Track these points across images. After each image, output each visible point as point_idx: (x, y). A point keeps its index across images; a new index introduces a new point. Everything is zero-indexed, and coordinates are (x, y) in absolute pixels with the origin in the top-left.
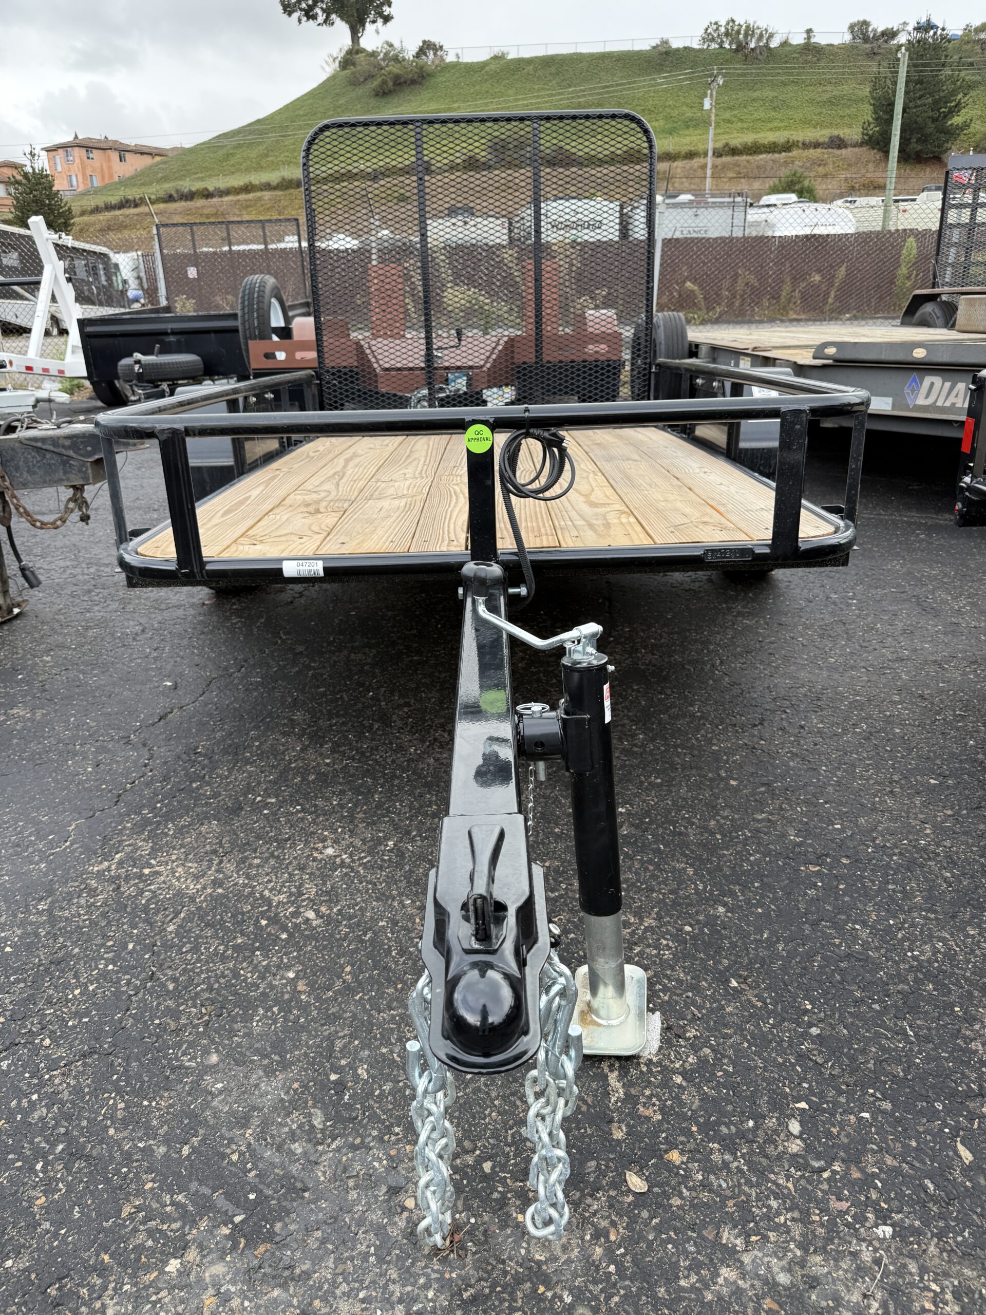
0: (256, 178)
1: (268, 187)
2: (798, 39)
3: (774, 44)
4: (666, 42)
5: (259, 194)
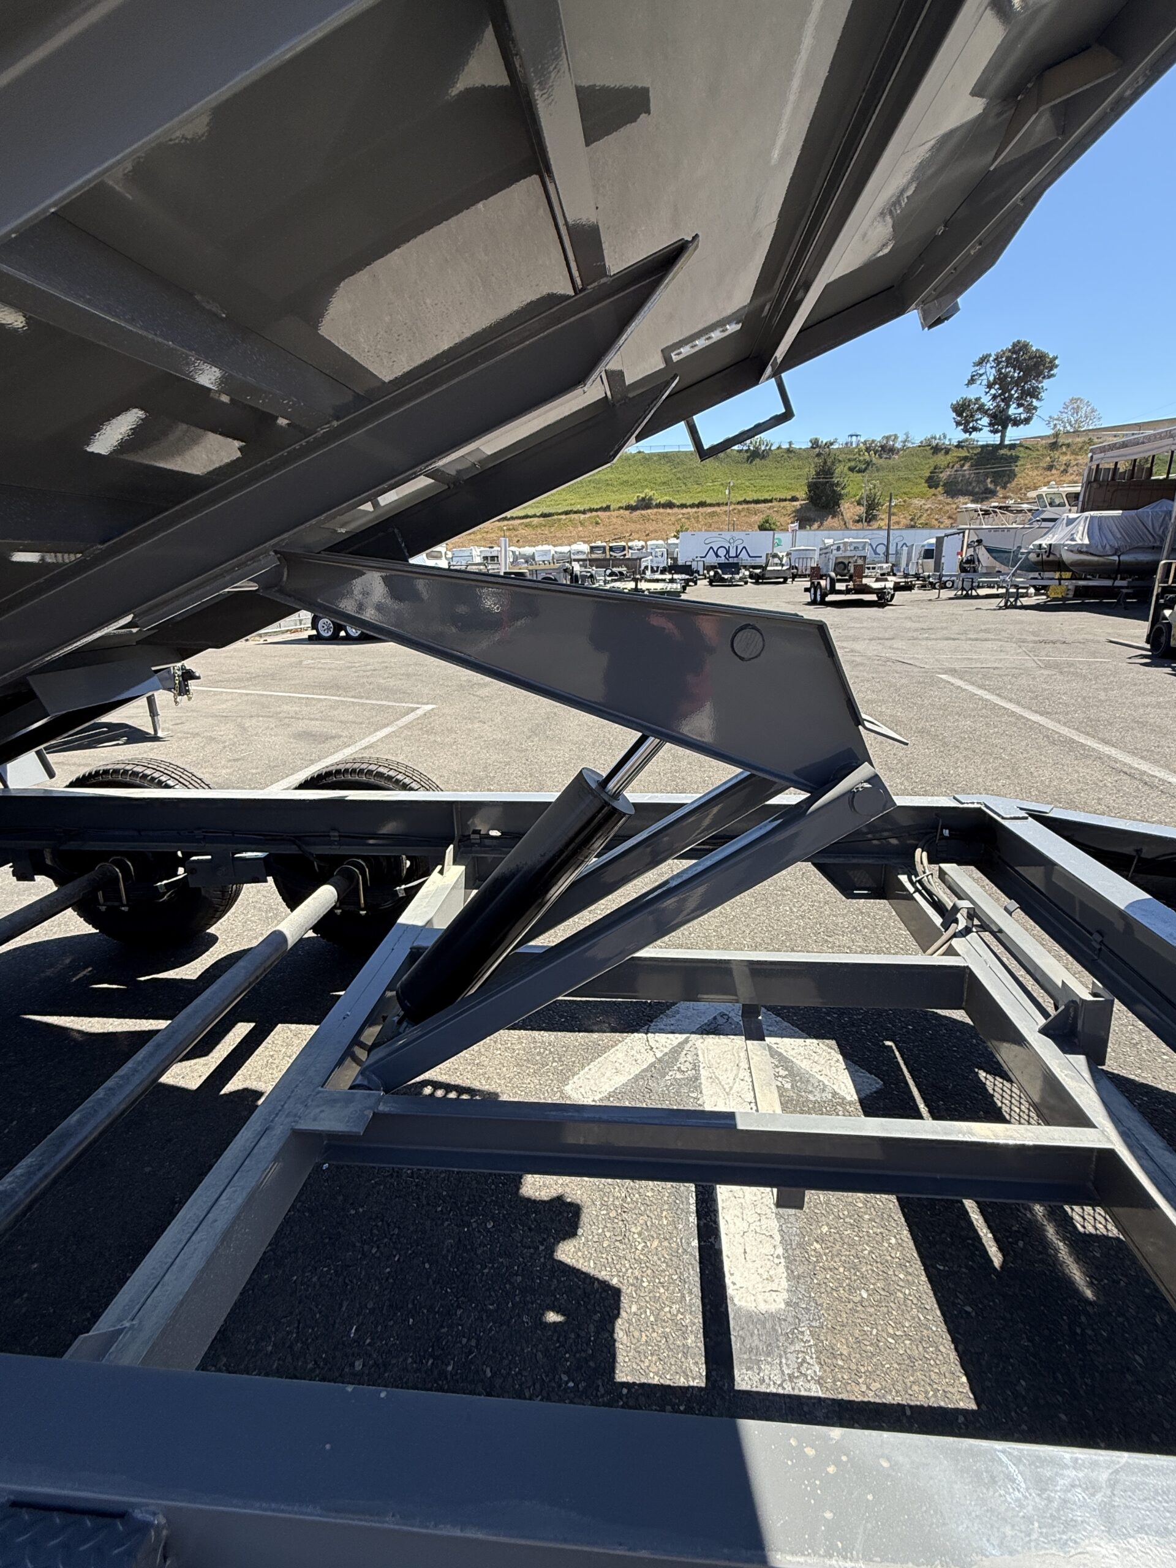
1: (535, 516)
2: (785, 446)
5: (532, 519)
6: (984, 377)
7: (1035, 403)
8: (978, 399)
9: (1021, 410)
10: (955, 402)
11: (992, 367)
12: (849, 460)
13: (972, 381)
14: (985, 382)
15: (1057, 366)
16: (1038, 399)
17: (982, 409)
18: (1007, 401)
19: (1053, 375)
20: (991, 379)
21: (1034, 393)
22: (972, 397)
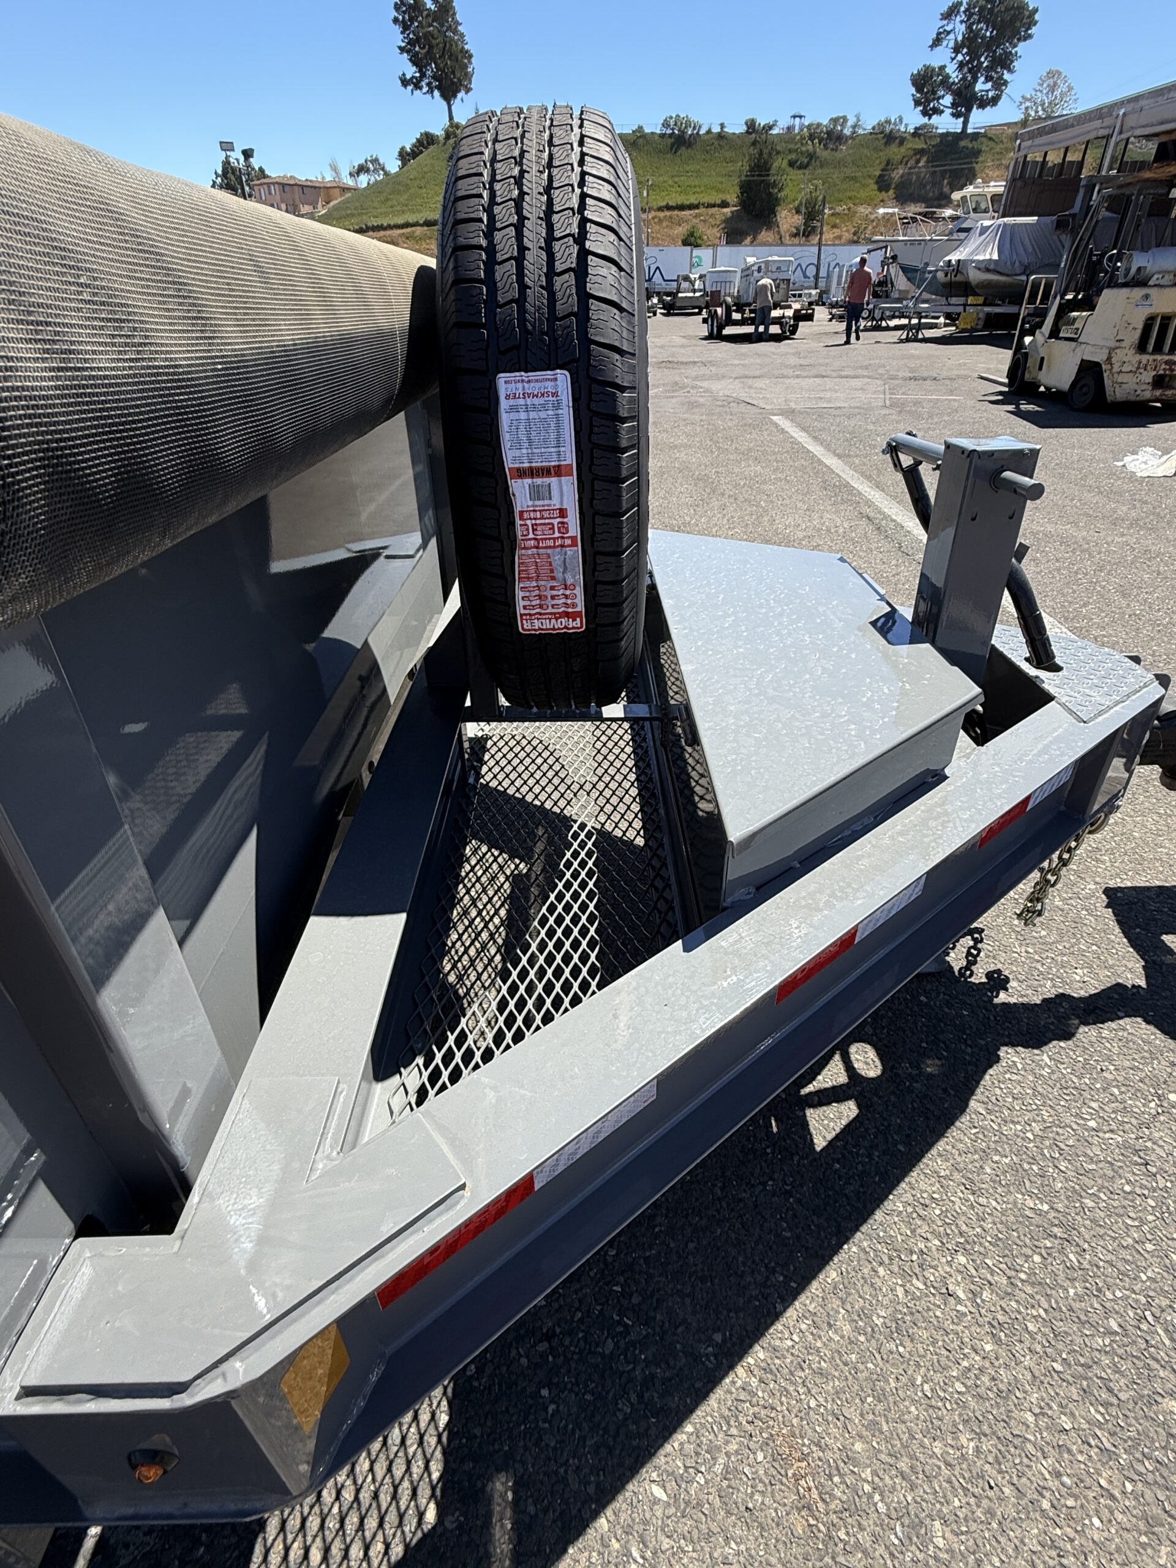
0: (411, 218)
2: (716, 129)
3: (702, 132)
4: (640, 128)
5: (413, 229)
6: (952, 36)
7: (1007, 76)
8: (942, 68)
9: (989, 85)
10: (915, 72)
11: (962, 22)
12: (790, 151)
13: (937, 42)
14: (952, 44)
15: (1036, 23)
16: (1010, 71)
17: (945, 83)
18: (974, 73)
19: (1030, 36)
20: (960, 38)
21: (1005, 62)
22: (936, 64)
